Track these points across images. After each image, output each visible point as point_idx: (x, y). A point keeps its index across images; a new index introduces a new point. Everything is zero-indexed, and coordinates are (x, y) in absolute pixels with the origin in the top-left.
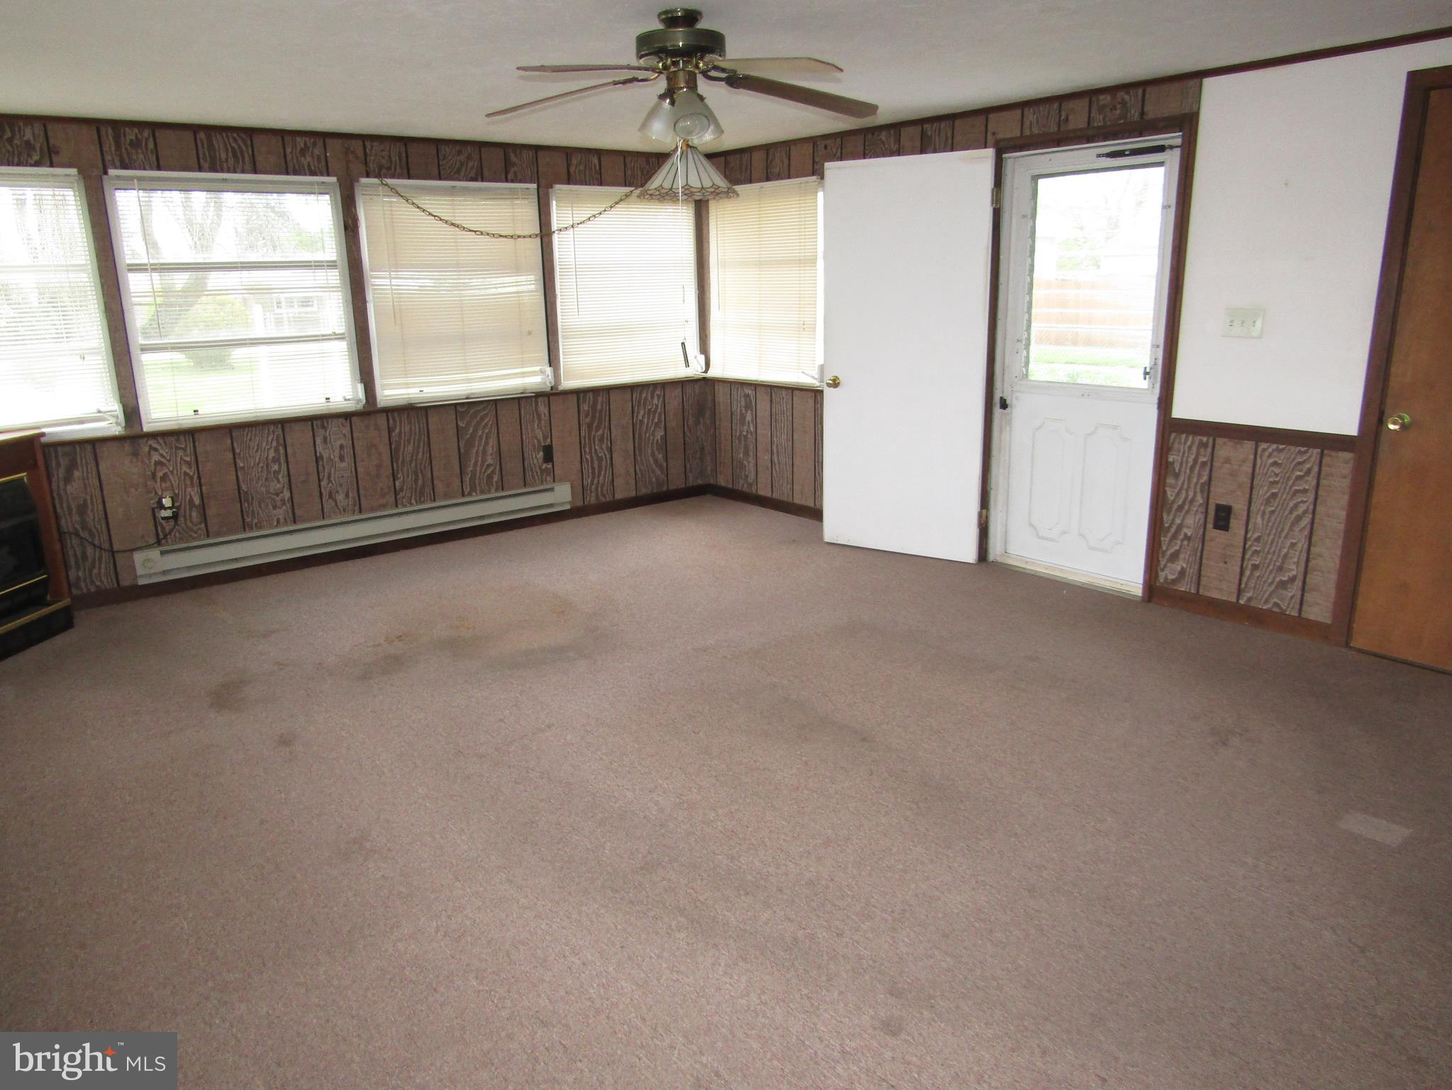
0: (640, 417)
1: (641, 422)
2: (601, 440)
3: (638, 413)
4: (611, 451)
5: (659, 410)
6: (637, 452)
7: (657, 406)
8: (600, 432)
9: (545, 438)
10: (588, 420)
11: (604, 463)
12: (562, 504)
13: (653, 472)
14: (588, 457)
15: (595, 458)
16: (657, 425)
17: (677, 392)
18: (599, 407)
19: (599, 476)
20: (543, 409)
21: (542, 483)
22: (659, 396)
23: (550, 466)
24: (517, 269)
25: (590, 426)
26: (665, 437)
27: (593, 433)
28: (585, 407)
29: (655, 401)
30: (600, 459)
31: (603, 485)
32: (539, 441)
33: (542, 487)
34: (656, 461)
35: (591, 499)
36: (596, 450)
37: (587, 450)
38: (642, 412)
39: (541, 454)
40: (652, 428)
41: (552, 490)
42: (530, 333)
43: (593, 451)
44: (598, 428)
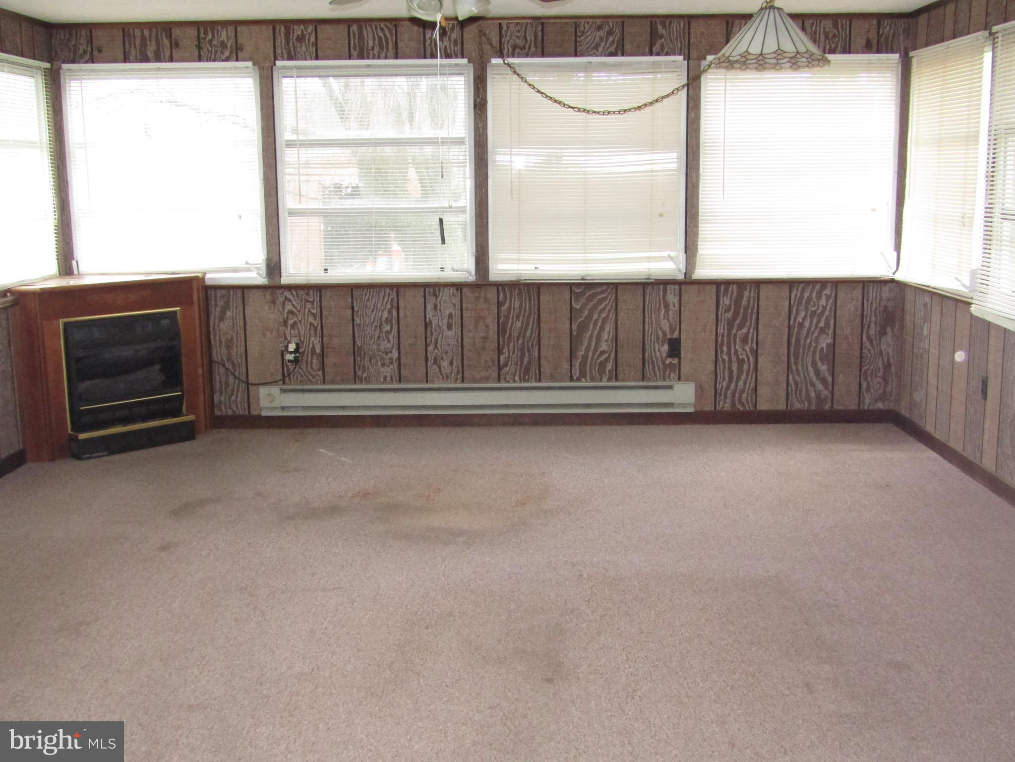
0: (800, 319)
1: (801, 325)
2: (745, 340)
3: (797, 313)
4: (756, 354)
5: (827, 313)
6: (792, 359)
7: (824, 308)
8: (744, 331)
9: (672, 331)
10: (729, 315)
11: (745, 366)
12: (684, 405)
13: (813, 385)
14: (726, 358)
15: (734, 358)
16: (822, 331)
17: (857, 293)
18: (744, 302)
19: (738, 378)
20: (672, 298)
21: (664, 380)
22: (828, 298)
23: (676, 361)
24: (653, 146)
25: (730, 324)
26: (833, 346)
27: (734, 331)
28: (726, 301)
29: (823, 302)
30: (741, 362)
31: (742, 392)
32: (664, 334)
33: (659, 383)
34: (817, 373)
35: (726, 406)
36: (736, 351)
37: (725, 349)
38: (803, 314)
39: (666, 347)
40: (816, 334)
41: (670, 387)
42: (661, 215)
43: (732, 351)
44: (740, 327)
